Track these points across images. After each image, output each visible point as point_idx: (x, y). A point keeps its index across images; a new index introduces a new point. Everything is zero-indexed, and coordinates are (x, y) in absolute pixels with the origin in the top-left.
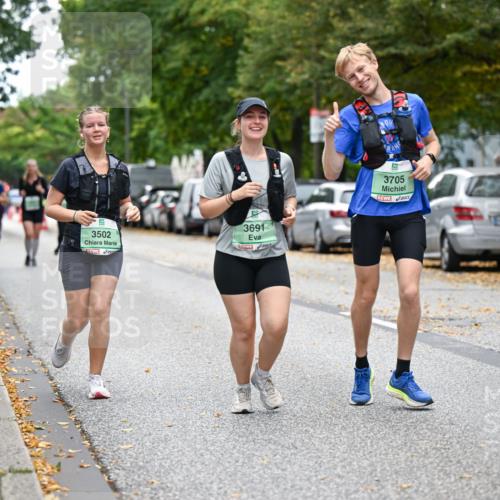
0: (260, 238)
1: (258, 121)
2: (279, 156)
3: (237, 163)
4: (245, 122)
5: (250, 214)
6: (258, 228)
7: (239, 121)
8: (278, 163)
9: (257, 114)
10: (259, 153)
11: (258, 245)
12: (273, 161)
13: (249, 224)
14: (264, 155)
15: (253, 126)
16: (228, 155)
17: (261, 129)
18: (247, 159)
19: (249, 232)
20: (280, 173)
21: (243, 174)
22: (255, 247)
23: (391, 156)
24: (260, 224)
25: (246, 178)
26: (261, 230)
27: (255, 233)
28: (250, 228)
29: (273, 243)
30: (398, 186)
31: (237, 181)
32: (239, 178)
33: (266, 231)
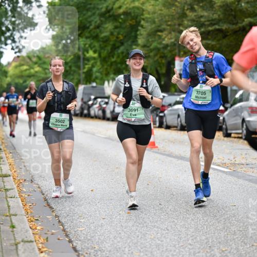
0: (136, 115)
1: (138, 61)
2: (148, 77)
3: (128, 79)
4: (132, 61)
5: (131, 103)
6: (135, 110)
7: (130, 60)
8: (147, 80)
9: (138, 57)
10: (139, 76)
11: (135, 118)
12: (145, 79)
13: (131, 108)
14: (141, 77)
15: (136, 63)
17: (140, 65)
18: (132, 79)
19: (131, 112)
20: (147, 84)
21: (127, 83)
22: (133, 119)
23: (201, 82)
24: (136, 108)
25: (128, 85)
26: (136, 112)
27: (133, 113)
28: (131, 110)
29: (142, 118)
30: (202, 96)
31: (125, 87)
32: (126, 85)
33: (139, 112)
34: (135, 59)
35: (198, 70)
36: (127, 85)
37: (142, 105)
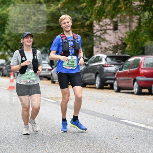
0: (30, 78)
1: (30, 39)
2: (36, 51)
3: (23, 54)
4: (25, 40)
5: (27, 70)
6: (30, 75)
7: (23, 39)
8: (36, 54)
9: (29, 37)
10: (30, 50)
11: (30, 80)
12: (34, 53)
13: (27, 74)
14: (31, 51)
15: (28, 41)
16: (20, 51)
17: (31, 42)
18: (26, 52)
19: (27, 76)
20: (36, 57)
22: (28, 81)
23: (71, 54)
28: (27, 75)
29: (34, 80)
30: (72, 64)
33: (32, 76)
34: (27, 38)
36: (24, 59)
37: (34, 71)
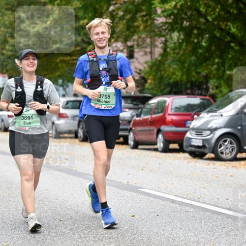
0: (30, 123)
1: (32, 61)
4: (25, 62)
5: (25, 110)
6: (29, 118)
7: (21, 61)
9: (31, 57)
11: (29, 127)
13: (24, 116)
15: (30, 64)
16: (15, 79)
17: (34, 66)
19: (24, 120)
21: (19, 87)
22: (27, 128)
23: (104, 83)
24: (30, 116)
25: (21, 90)
26: (31, 119)
27: (27, 121)
28: (24, 118)
29: (38, 127)
30: (106, 100)
31: (17, 92)
32: (17, 90)
33: (33, 120)
34: (27, 59)
35: (101, 69)
36: (19, 90)
